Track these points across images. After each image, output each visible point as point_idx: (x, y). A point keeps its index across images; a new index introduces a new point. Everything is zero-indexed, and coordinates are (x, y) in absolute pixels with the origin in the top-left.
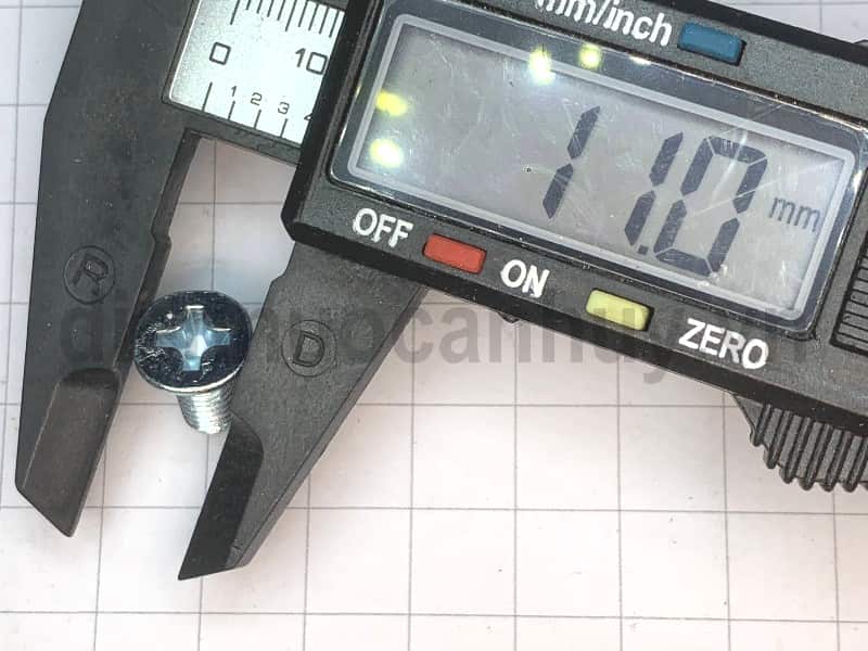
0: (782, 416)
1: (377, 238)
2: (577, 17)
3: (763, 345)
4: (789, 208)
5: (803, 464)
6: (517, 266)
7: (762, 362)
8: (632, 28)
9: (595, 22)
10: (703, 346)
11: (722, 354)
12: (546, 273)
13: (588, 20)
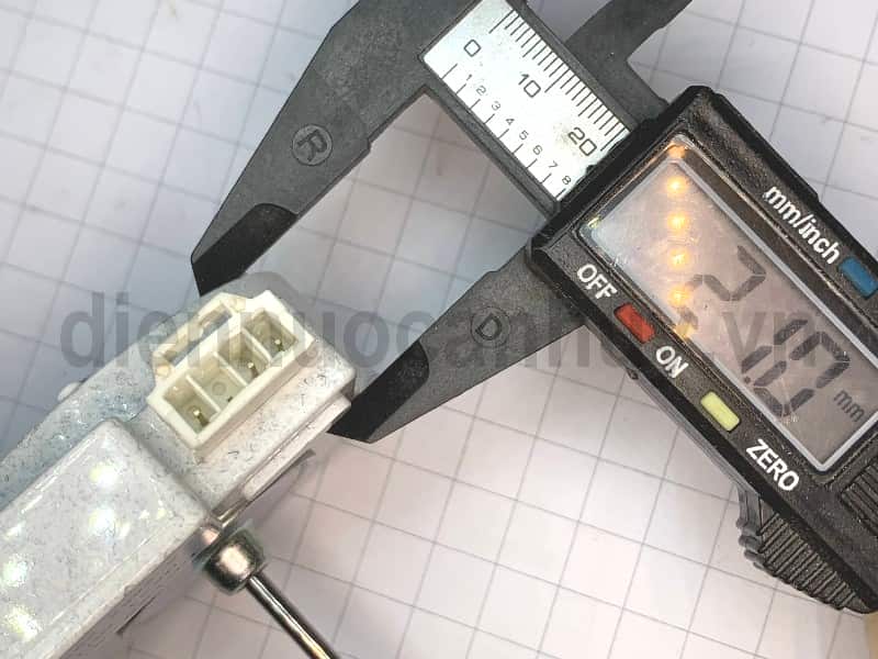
0: (782, 526)
1: (589, 287)
2: (786, 217)
3: (797, 479)
4: (847, 401)
6: (669, 352)
7: (790, 488)
8: (815, 242)
9: (795, 226)
10: (762, 458)
11: (769, 471)
12: (686, 365)
13: (791, 222)
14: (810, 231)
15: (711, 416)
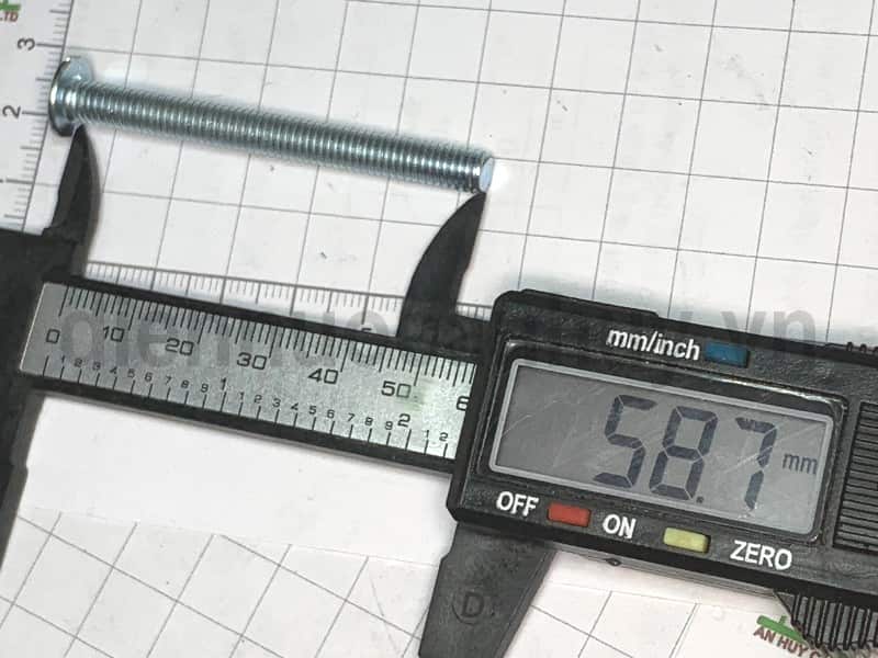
0: (808, 603)
1: (514, 511)
2: (635, 348)
3: (789, 554)
4: (795, 460)
5: (827, 634)
6: (613, 519)
7: (788, 565)
8: (673, 351)
10: (747, 555)
11: (761, 563)
12: (634, 521)
14: (660, 346)
15: (683, 549)
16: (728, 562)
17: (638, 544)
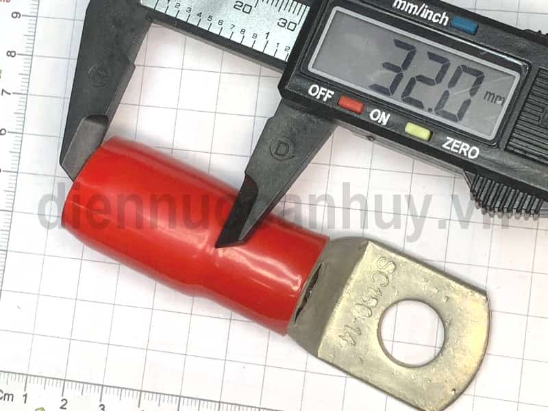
14: (427, 13)
15: (414, 137)
16: (441, 149)
17: (389, 129)
